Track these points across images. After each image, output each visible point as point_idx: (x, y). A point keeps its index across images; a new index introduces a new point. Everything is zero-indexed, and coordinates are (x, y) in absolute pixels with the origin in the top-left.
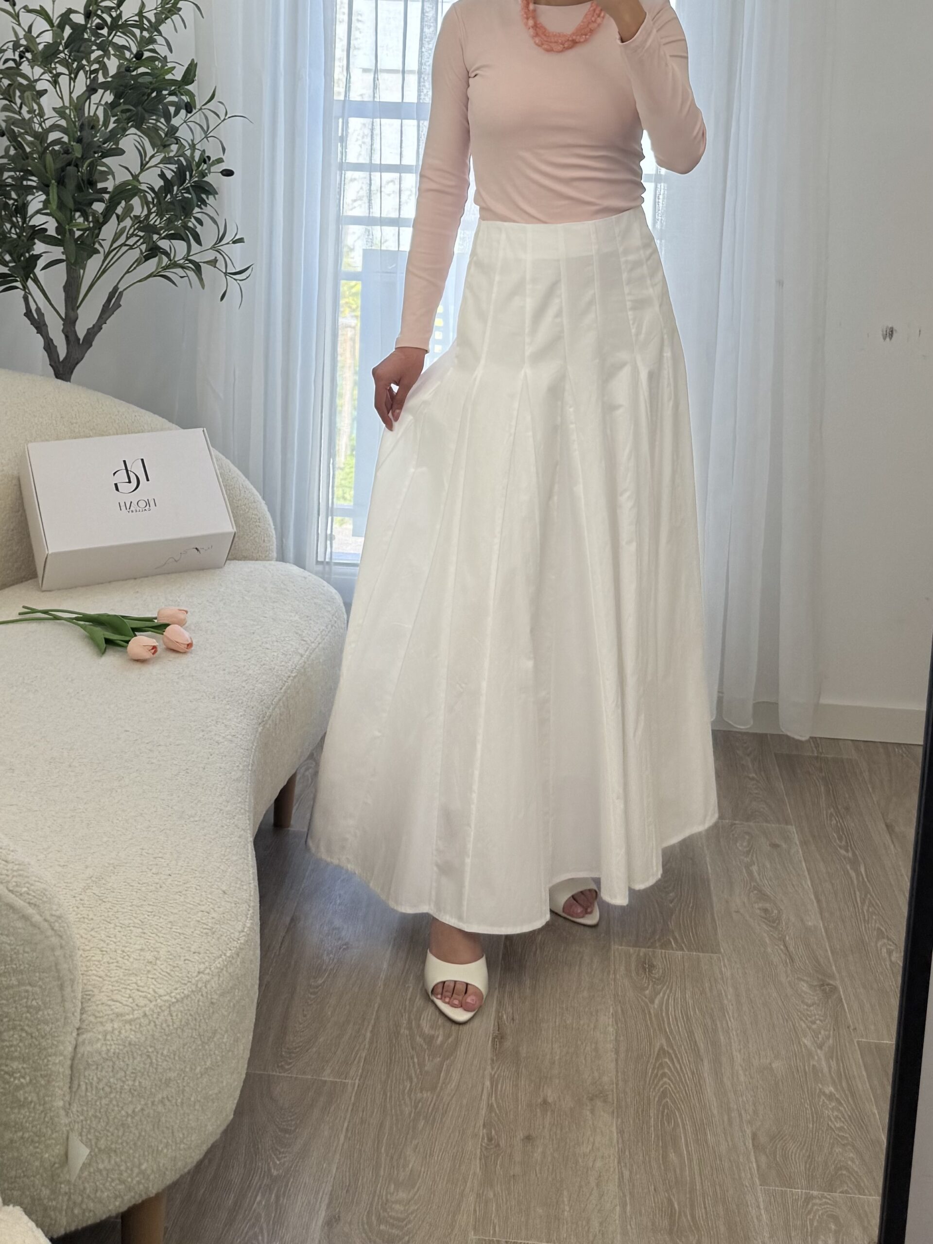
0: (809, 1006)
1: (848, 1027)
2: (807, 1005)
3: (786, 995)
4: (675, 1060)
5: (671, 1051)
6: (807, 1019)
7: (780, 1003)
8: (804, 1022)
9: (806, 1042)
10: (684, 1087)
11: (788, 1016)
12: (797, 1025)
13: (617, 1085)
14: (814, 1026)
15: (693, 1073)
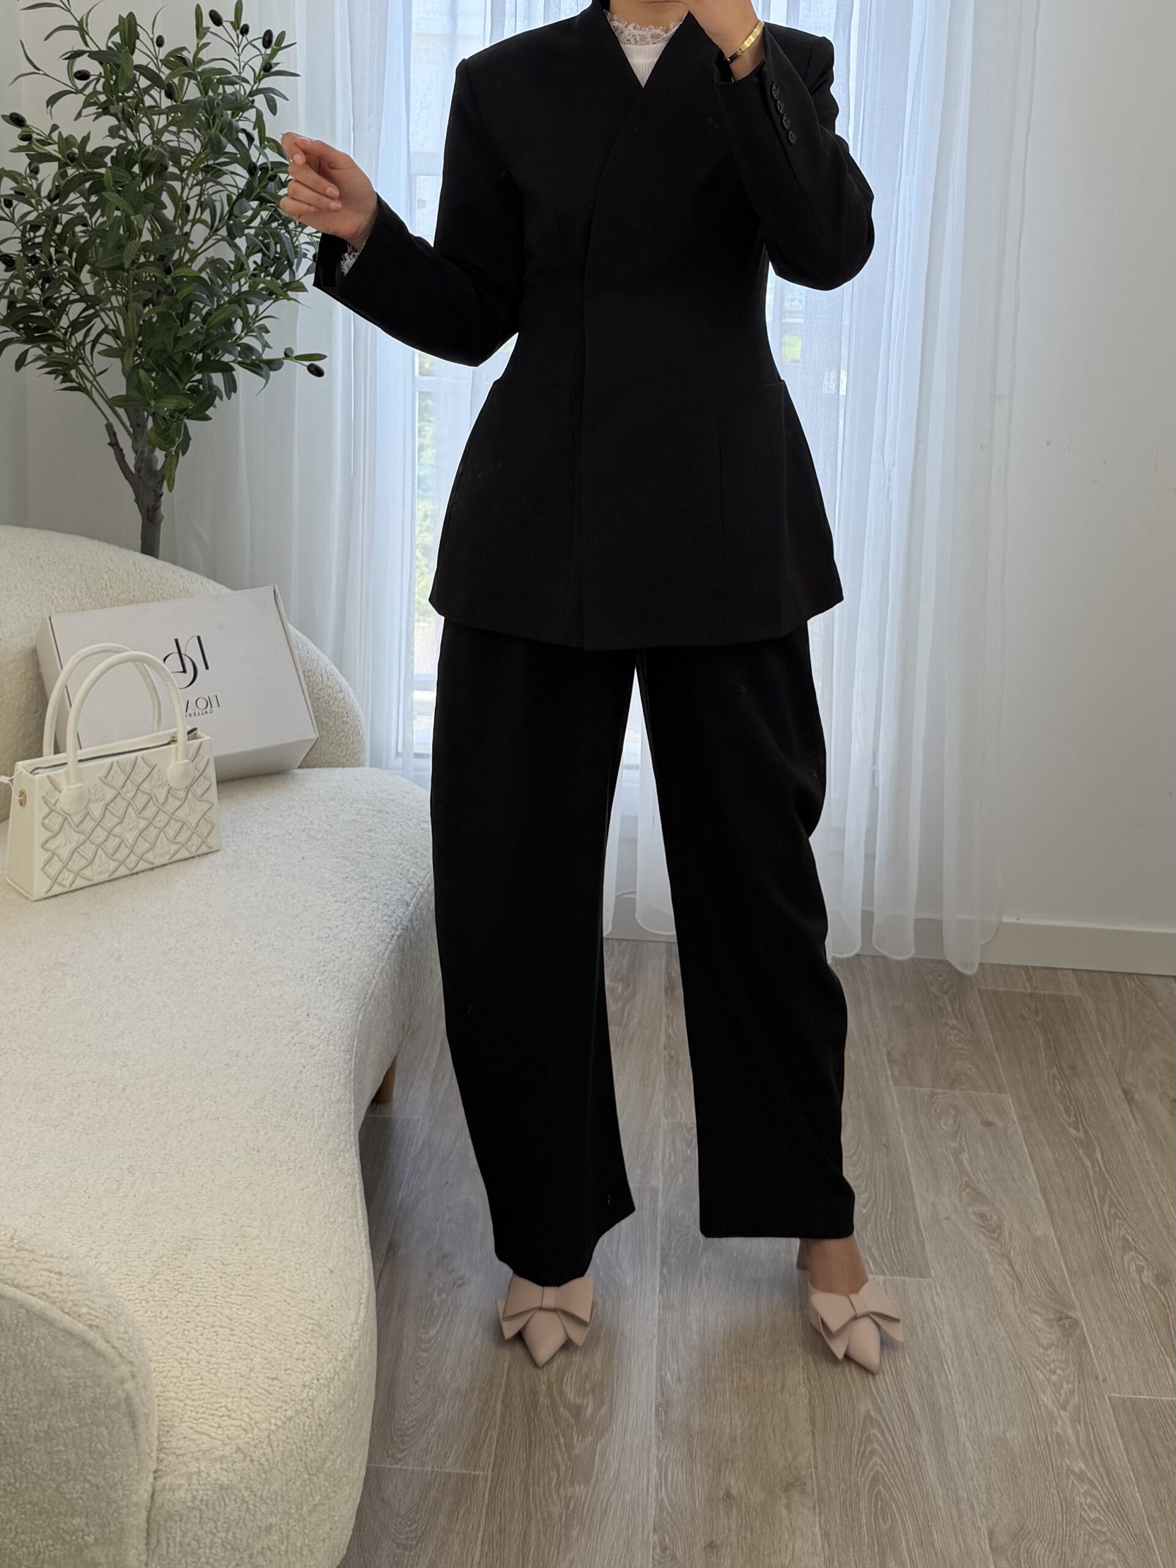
0: (1046, 1349)
1: (1097, 1378)
2: (1044, 1348)
3: (1017, 1333)
4: (885, 1431)
5: (880, 1419)
6: (1045, 1368)
7: (1009, 1345)
8: (1042, 1372)
9: (1045, 1400)
10: (900, 1469)
11: (1021, 1364)
12: (1034, 1376)
13: (816, 1468)
14: (1055, 1378)
15: (909, 1448)
